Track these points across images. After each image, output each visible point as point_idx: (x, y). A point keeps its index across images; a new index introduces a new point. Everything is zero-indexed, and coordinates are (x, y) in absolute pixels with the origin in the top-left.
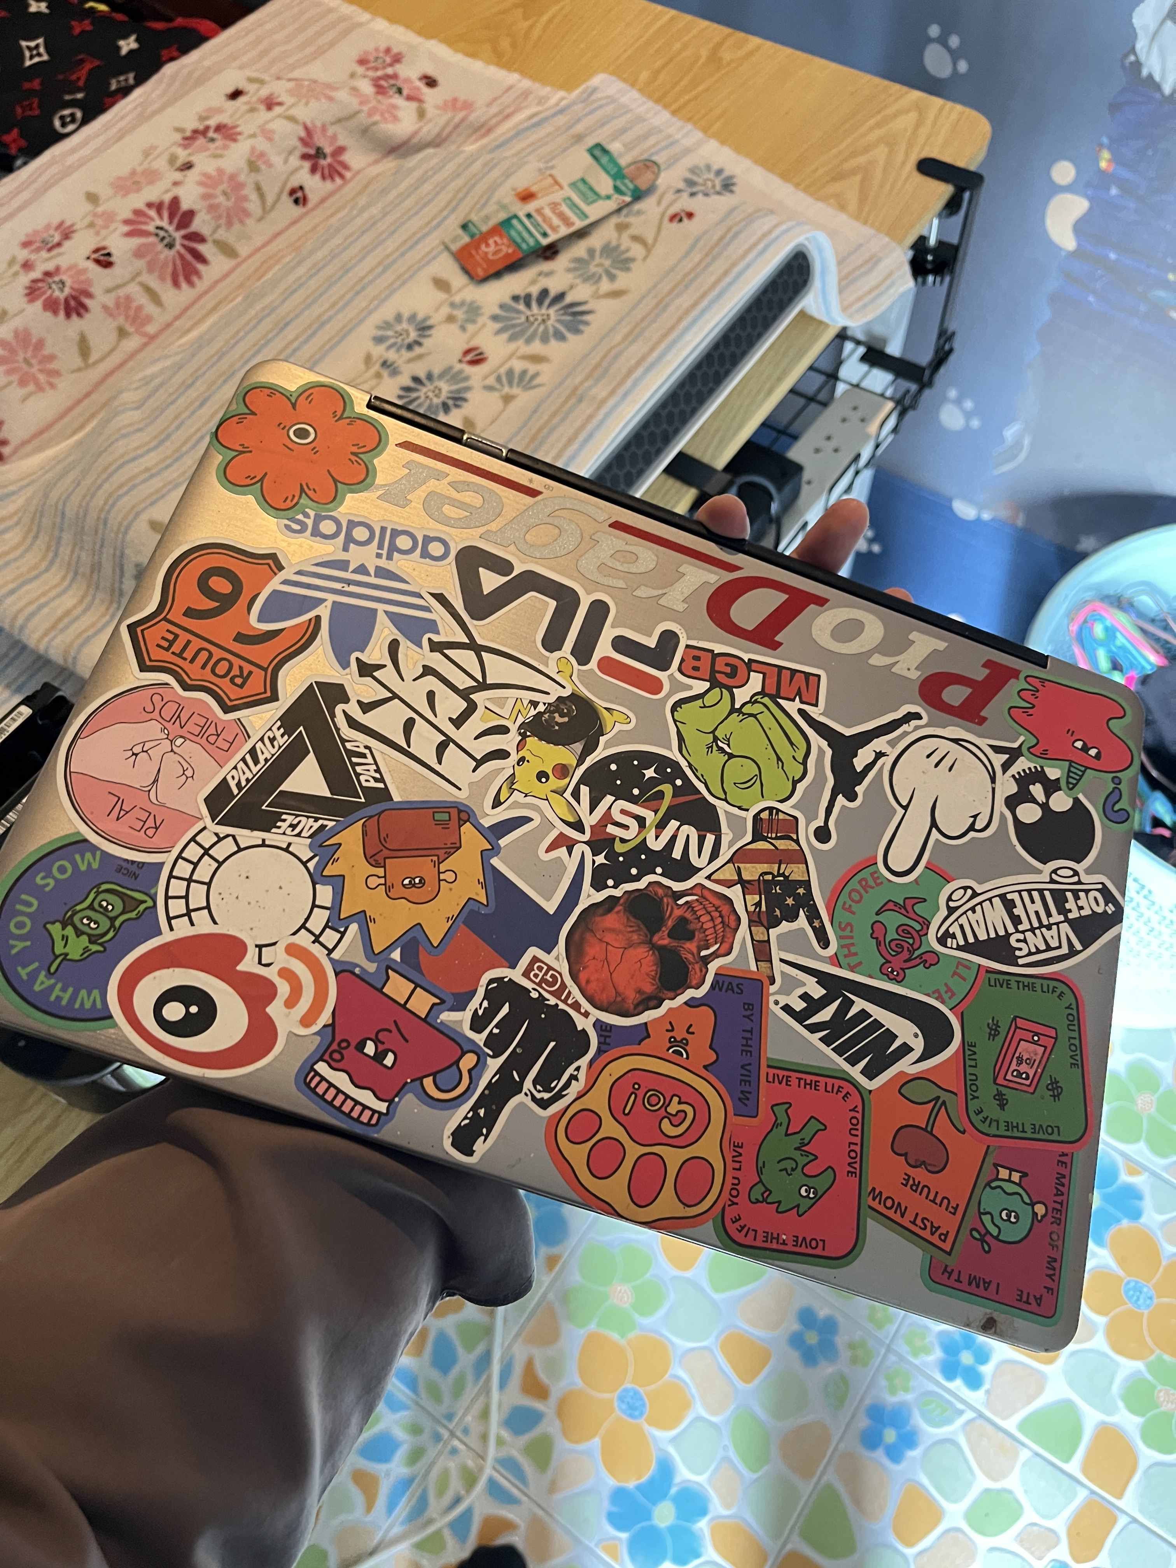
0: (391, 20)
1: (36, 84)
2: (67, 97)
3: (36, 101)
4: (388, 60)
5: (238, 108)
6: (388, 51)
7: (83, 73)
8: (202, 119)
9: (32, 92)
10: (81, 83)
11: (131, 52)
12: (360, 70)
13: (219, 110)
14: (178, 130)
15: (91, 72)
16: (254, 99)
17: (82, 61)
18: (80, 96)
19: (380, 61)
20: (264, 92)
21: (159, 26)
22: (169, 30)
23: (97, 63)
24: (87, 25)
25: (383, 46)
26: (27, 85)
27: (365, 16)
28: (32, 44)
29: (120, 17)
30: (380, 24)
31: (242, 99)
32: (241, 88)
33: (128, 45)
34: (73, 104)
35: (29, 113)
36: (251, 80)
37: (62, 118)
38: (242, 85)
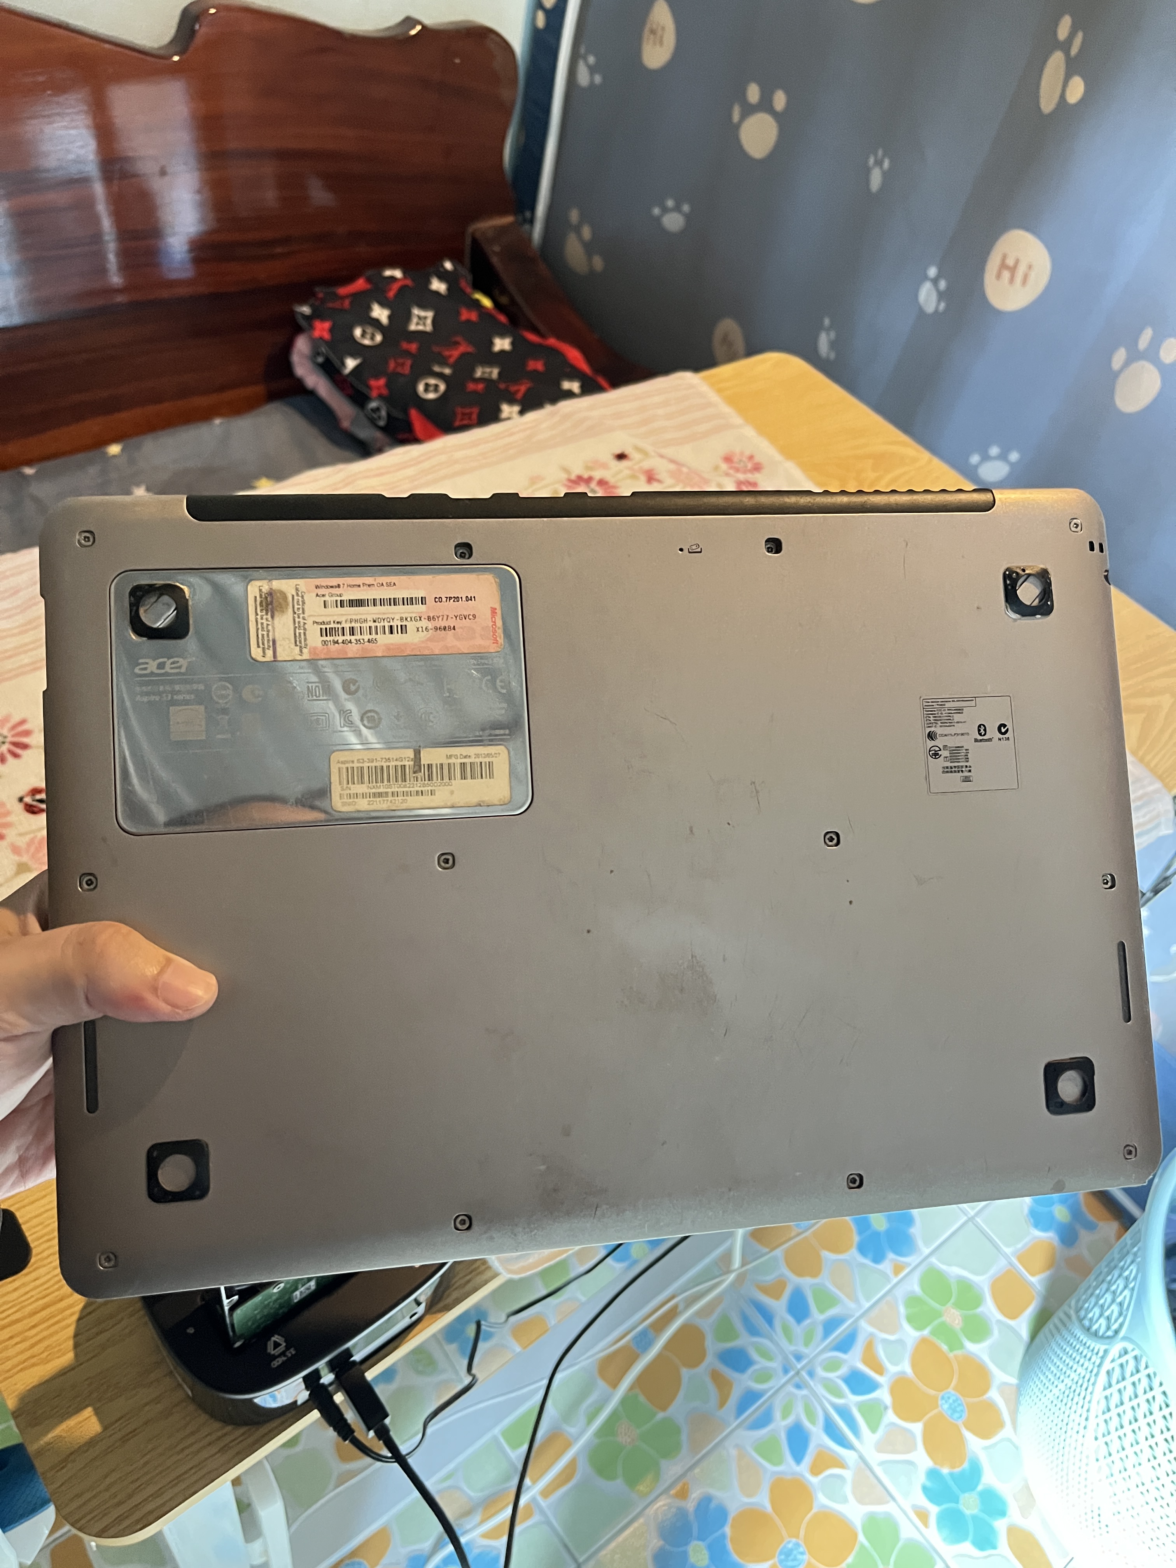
0: (761, 430)
1: (413, 347)
2: (437, 369)
3: (409, 362)
4: (750, 466)
5: (621, 471)
6: (751, 458)
7: (455, 353)
8: (588, 468)
9: (408, 353)
10: (452, 360)
11: (502, 352)
12: (724, 466)
13: (604, 466)
14: (566, 470)
15: (463, 355)
16: (636, 467)
17: (457, 343)
18: (447, 371)
19: (742, 464)
20: (647, 464)
21: (532, 337)
22: (540, 345)
23: (470, 349)
24: (474, 316)
25: (748, 453)
26: (405, 345)
27: (737, 420)
28: (423, 314)
29: (502, 318)
30: (749, 432)
31: (624, 463)
32: (626, 452)
33: (502, 344)
34: (440, 376)
35: (399, 370)
36: (638, 449)
37: (427, 386)
38: (628, 451)
